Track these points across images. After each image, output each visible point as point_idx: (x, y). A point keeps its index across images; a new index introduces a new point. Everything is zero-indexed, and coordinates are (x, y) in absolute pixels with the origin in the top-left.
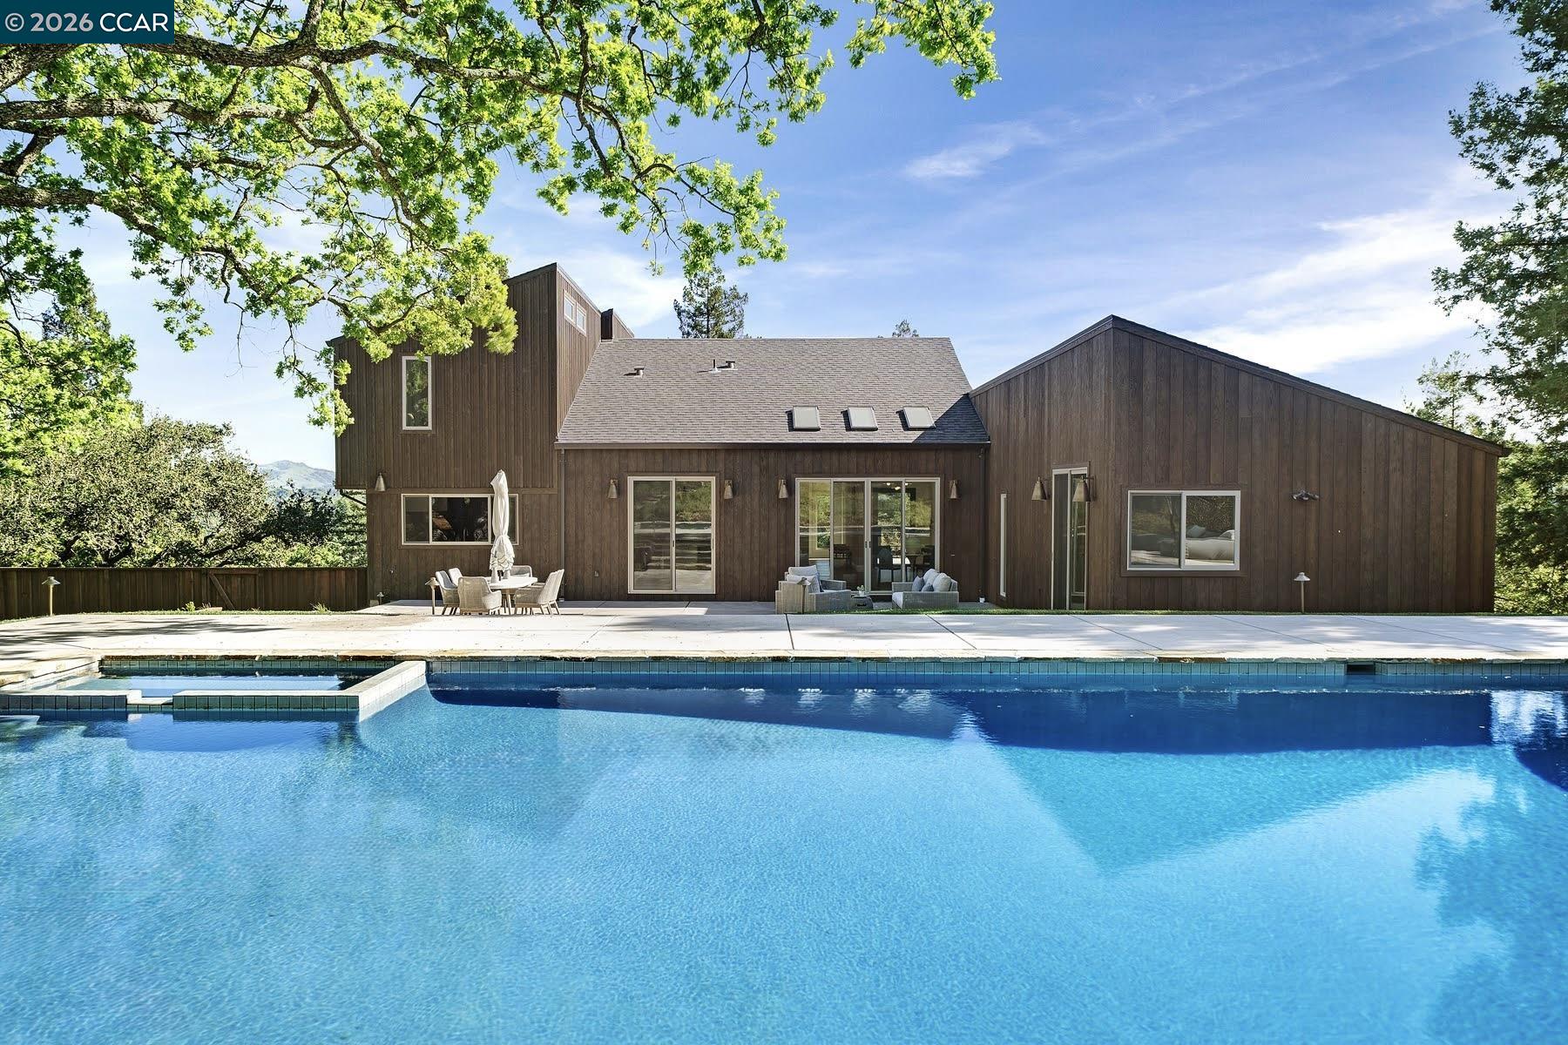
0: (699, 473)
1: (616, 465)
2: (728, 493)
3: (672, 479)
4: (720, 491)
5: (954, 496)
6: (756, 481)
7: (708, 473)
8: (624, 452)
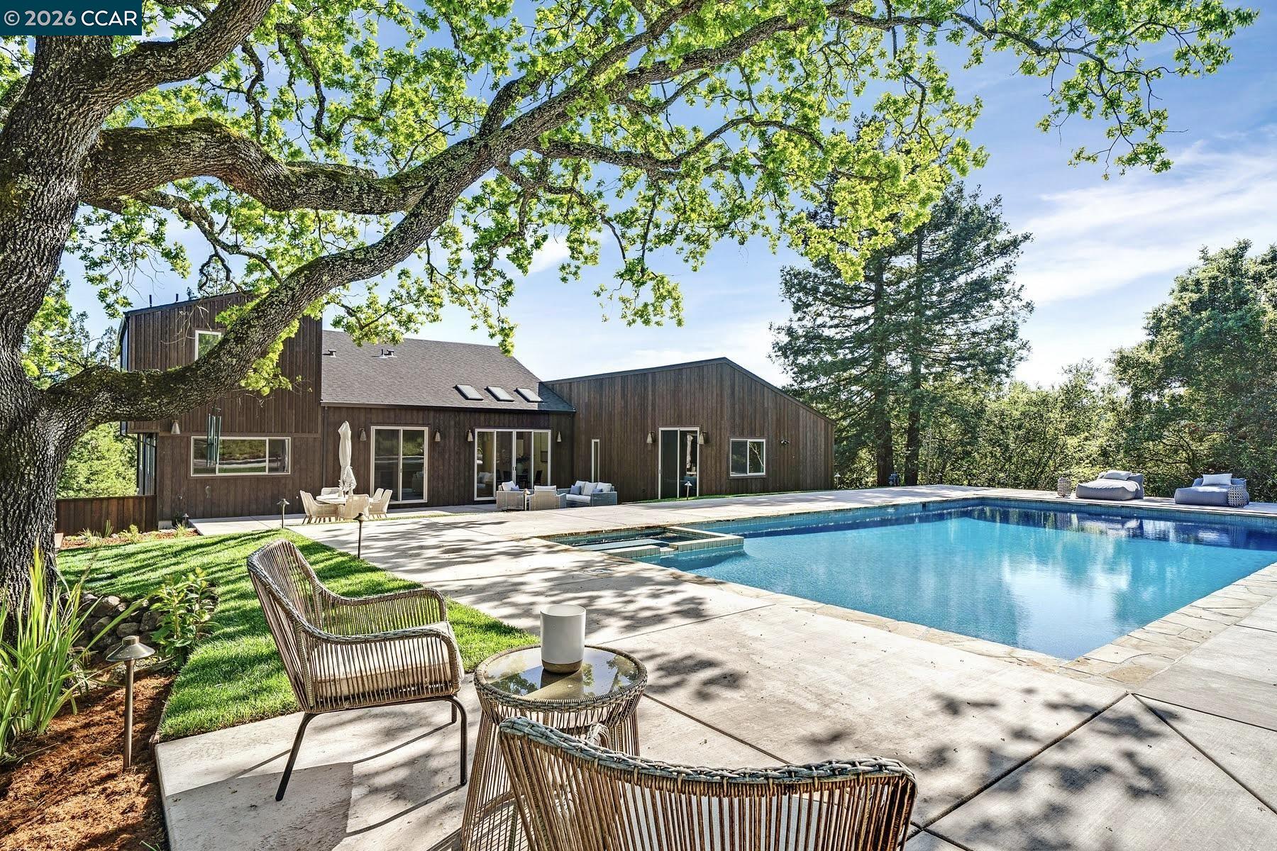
0: (417, 425)
1: (363, 419)
2: (438, 438)
3: (401, 428)
4: (432, 437)
5: (559, 440)
6: (452, 431)
7: (423, 425)
8: (369, 409)
